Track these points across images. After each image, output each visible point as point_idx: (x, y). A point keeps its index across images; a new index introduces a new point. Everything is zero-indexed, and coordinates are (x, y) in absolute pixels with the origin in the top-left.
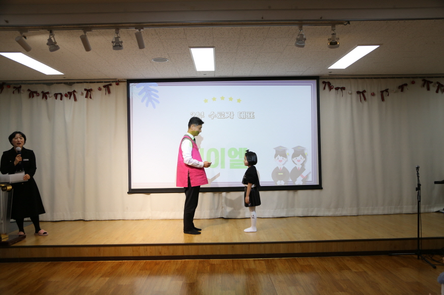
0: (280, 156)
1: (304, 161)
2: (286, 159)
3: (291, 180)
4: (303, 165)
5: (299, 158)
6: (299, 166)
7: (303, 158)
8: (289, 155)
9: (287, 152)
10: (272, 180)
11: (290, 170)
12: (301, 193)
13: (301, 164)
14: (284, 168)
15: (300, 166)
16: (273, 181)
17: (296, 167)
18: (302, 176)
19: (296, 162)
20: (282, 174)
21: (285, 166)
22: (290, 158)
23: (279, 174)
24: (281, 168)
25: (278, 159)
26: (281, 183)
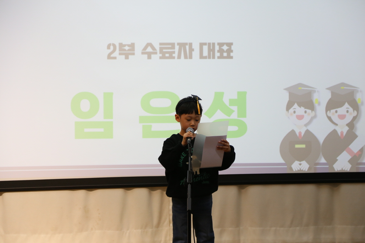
0: (300, 106)
1: (355, 118)
2: (313, 114)
3: (323, 160)
4: (351, 125)
5: (342, 110)
6: (342, 129)
7: (351, 110)
8: (319, 104)
9: (316, 98)
11: (321, 137)
12: (346, 189)
13: (348, 125)
14: (308, 132)
15: (346, 129)
16: (282, 161)
17: (335, 131)
18: (350, 152)
19: (335, 118)
20: (303, 146)
21: (311, 128)
22: (321, 109)
23: (297, 146)
24: (300, 133)
25: (295, 112)
26: (300, 167)
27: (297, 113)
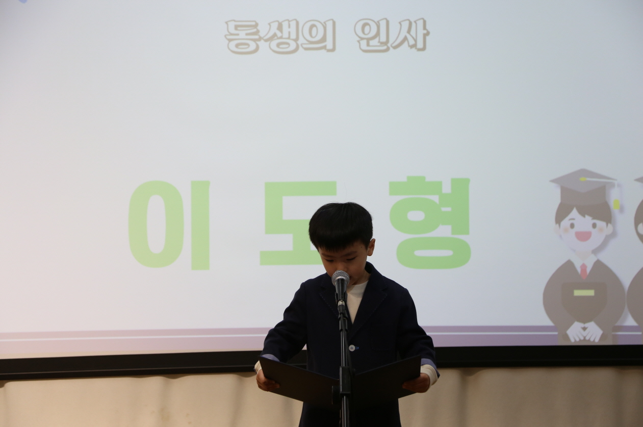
0: (583, 212)
2: (609, 229)
3: (630, 321)
8: (622, 209)
9: (614, 198)
10: (545, 320)
11: (626, 276)
14: (599, 265)
16: (548, 322)
20: (591, 293)
21: (606, 258)
23: (578, 293)
24: (584, 267)
25: (572, 226)
26: (585, 333)
27: (577, 229)
